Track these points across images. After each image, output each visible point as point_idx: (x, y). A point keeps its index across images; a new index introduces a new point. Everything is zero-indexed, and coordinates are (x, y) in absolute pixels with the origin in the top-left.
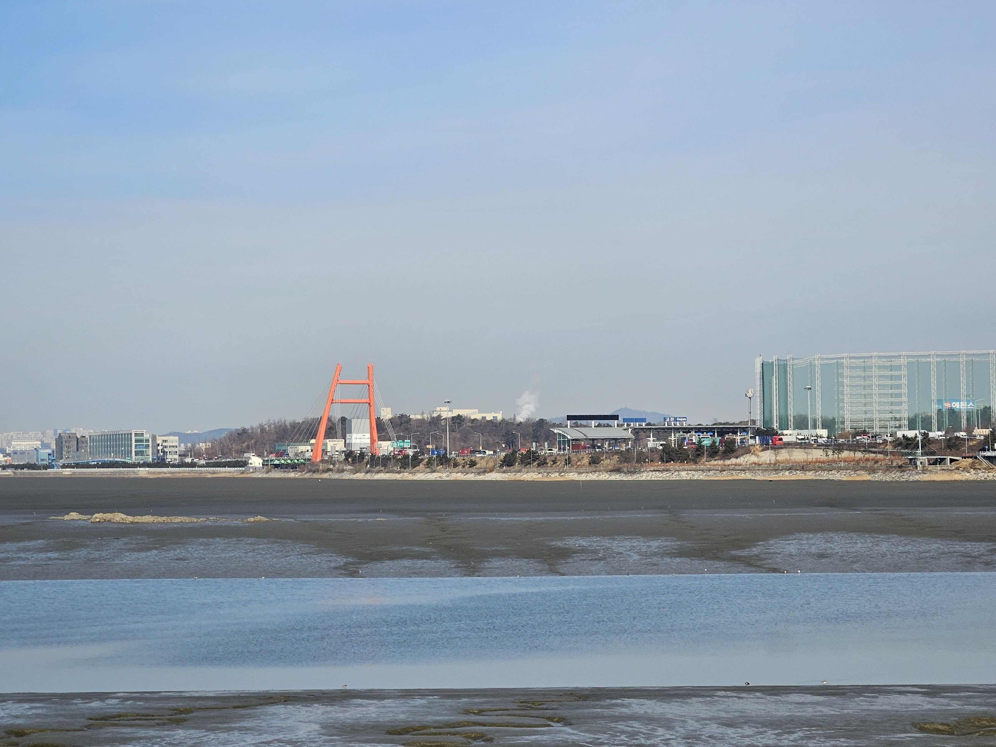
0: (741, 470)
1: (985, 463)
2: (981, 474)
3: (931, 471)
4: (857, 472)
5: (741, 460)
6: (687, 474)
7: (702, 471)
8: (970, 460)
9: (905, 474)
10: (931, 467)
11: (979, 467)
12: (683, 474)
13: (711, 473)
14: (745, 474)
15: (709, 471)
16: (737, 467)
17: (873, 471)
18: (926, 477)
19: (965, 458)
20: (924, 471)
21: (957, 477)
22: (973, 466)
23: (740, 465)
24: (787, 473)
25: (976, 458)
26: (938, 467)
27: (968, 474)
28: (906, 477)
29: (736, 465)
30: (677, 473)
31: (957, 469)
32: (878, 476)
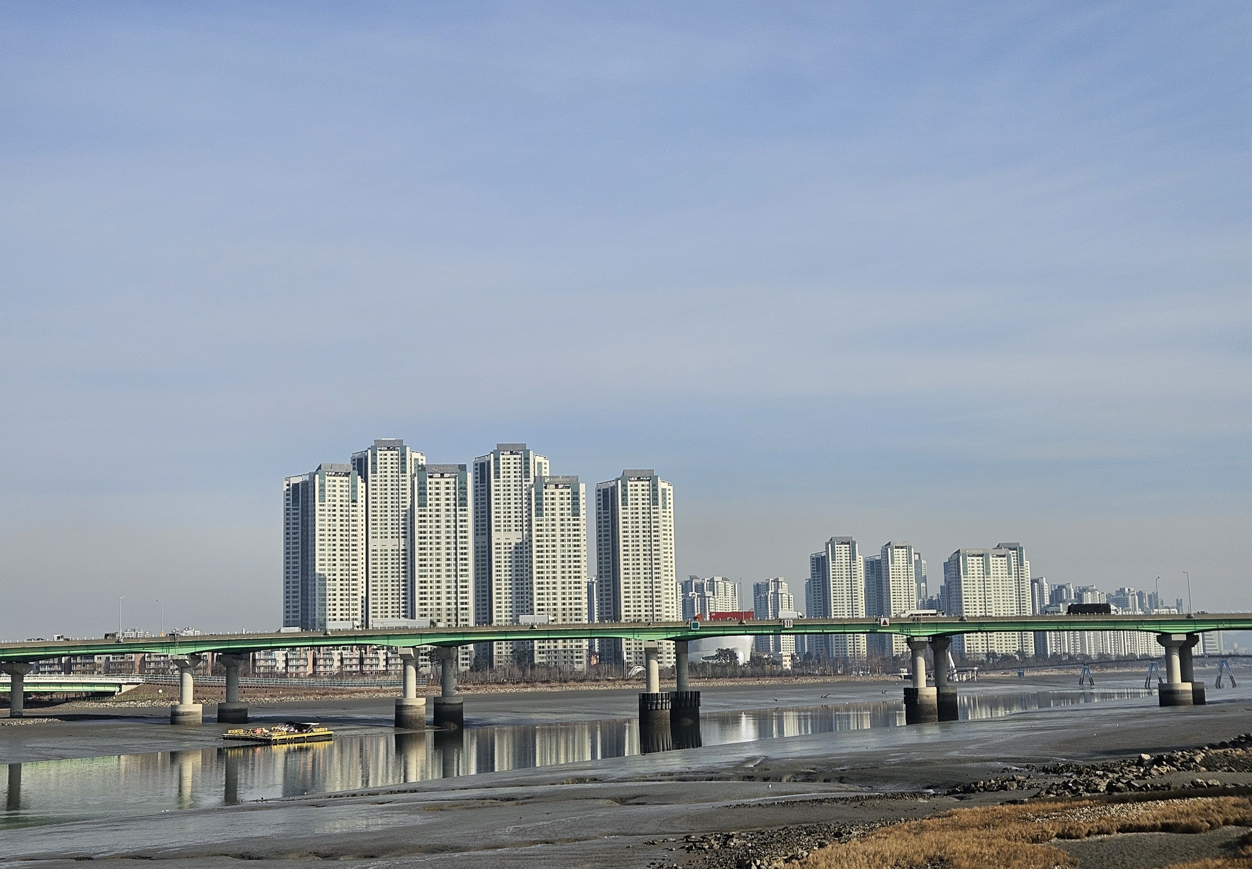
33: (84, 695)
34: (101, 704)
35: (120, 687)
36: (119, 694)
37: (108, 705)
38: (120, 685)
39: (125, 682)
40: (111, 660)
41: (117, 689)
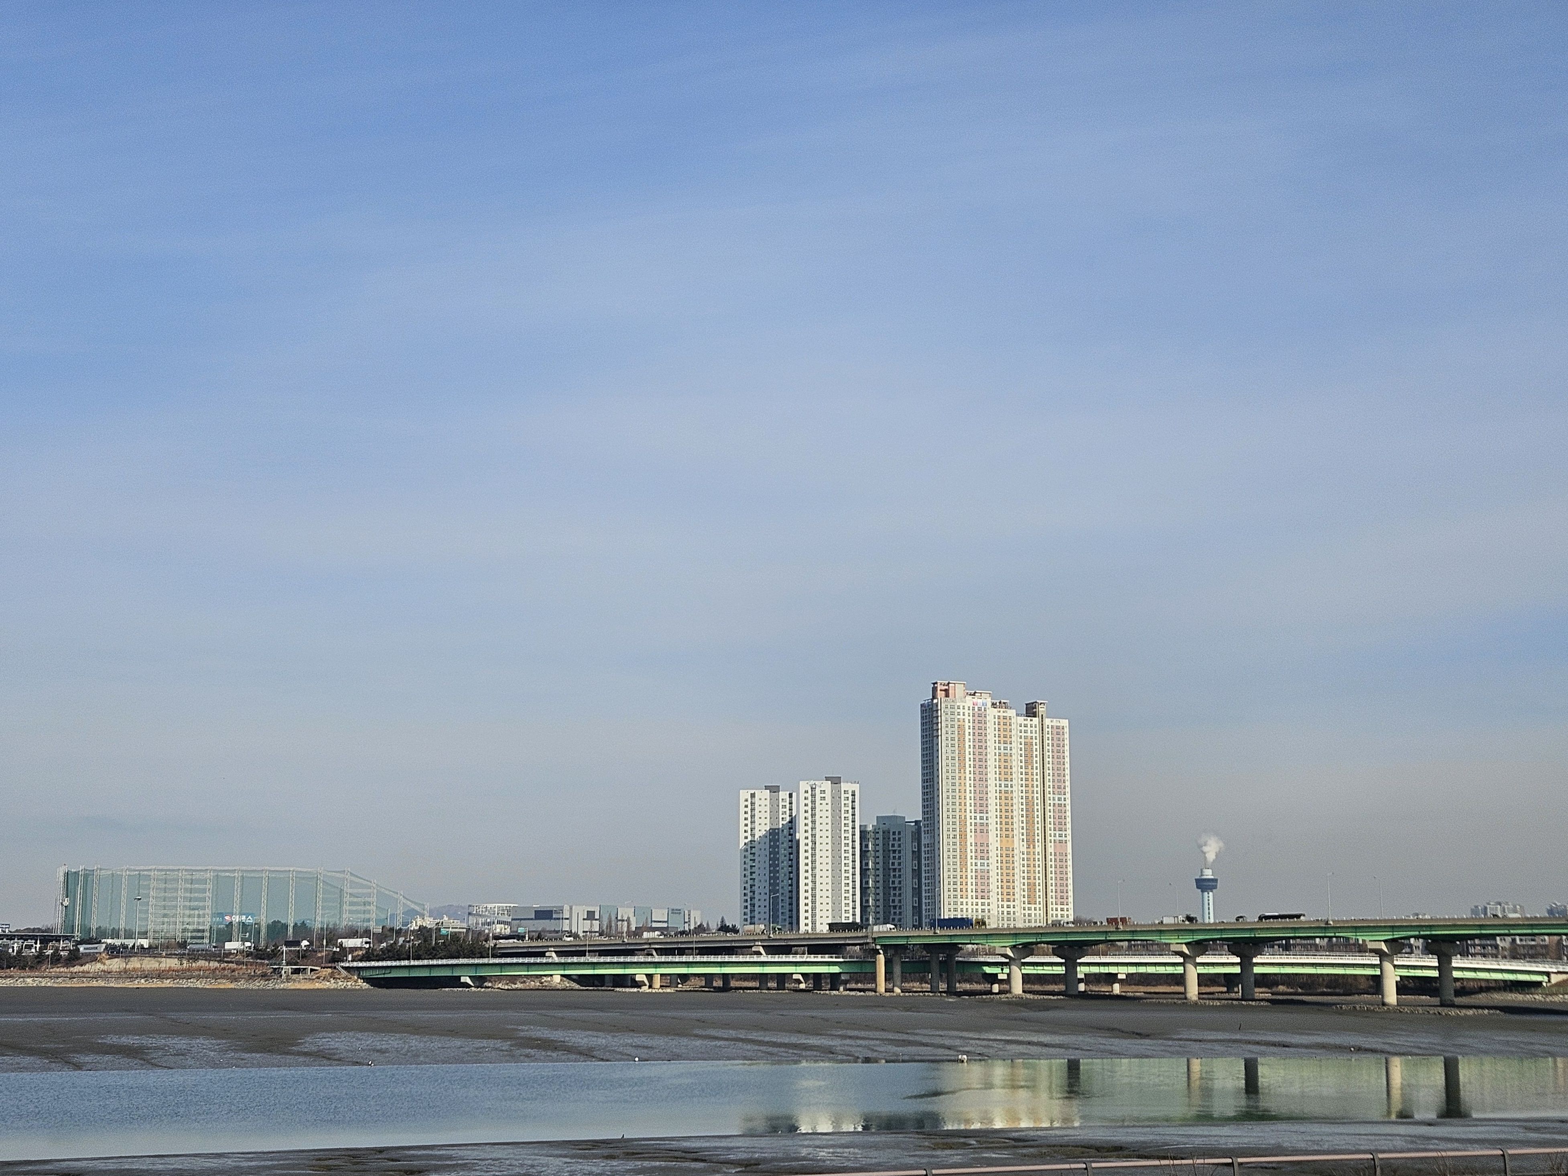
0: (93, 978)
1: (344, 973)
2: (341, 983)
3: (294, 980)
4: (218, 980)
5: (86, 968)
6: (34, 981)
7: (50, 977)
8: (329, 970)
9: (270, 982)
10: (294, 976)
11: (338, 977)
12: (29, 980)
13: (60, 980)
14: (97, 981)
15: (57, 978)
16: (87, 975)
17: (235, 980)
18: (290, 986)
19: (324, 968)
20: (288, 980)
21: (317, 985)
22: (332, 975)
23: (88, 972)
24: (143, 981)
25: (335, 968)
26: (301, 976)
27: (328, 983)
28: (271, 985)
29: (83, 972)
30: (22, 979)
31: (318, 978)
32: (242, 985)
33: (1502, 984)
34: (1528, 996)
35: (1549, 977)
36: (1548, 984)
37: (1536, 998)
38: (1548, 974)
39: (1555, 970)
40: (1518, 942)
41: (1546, 979)
